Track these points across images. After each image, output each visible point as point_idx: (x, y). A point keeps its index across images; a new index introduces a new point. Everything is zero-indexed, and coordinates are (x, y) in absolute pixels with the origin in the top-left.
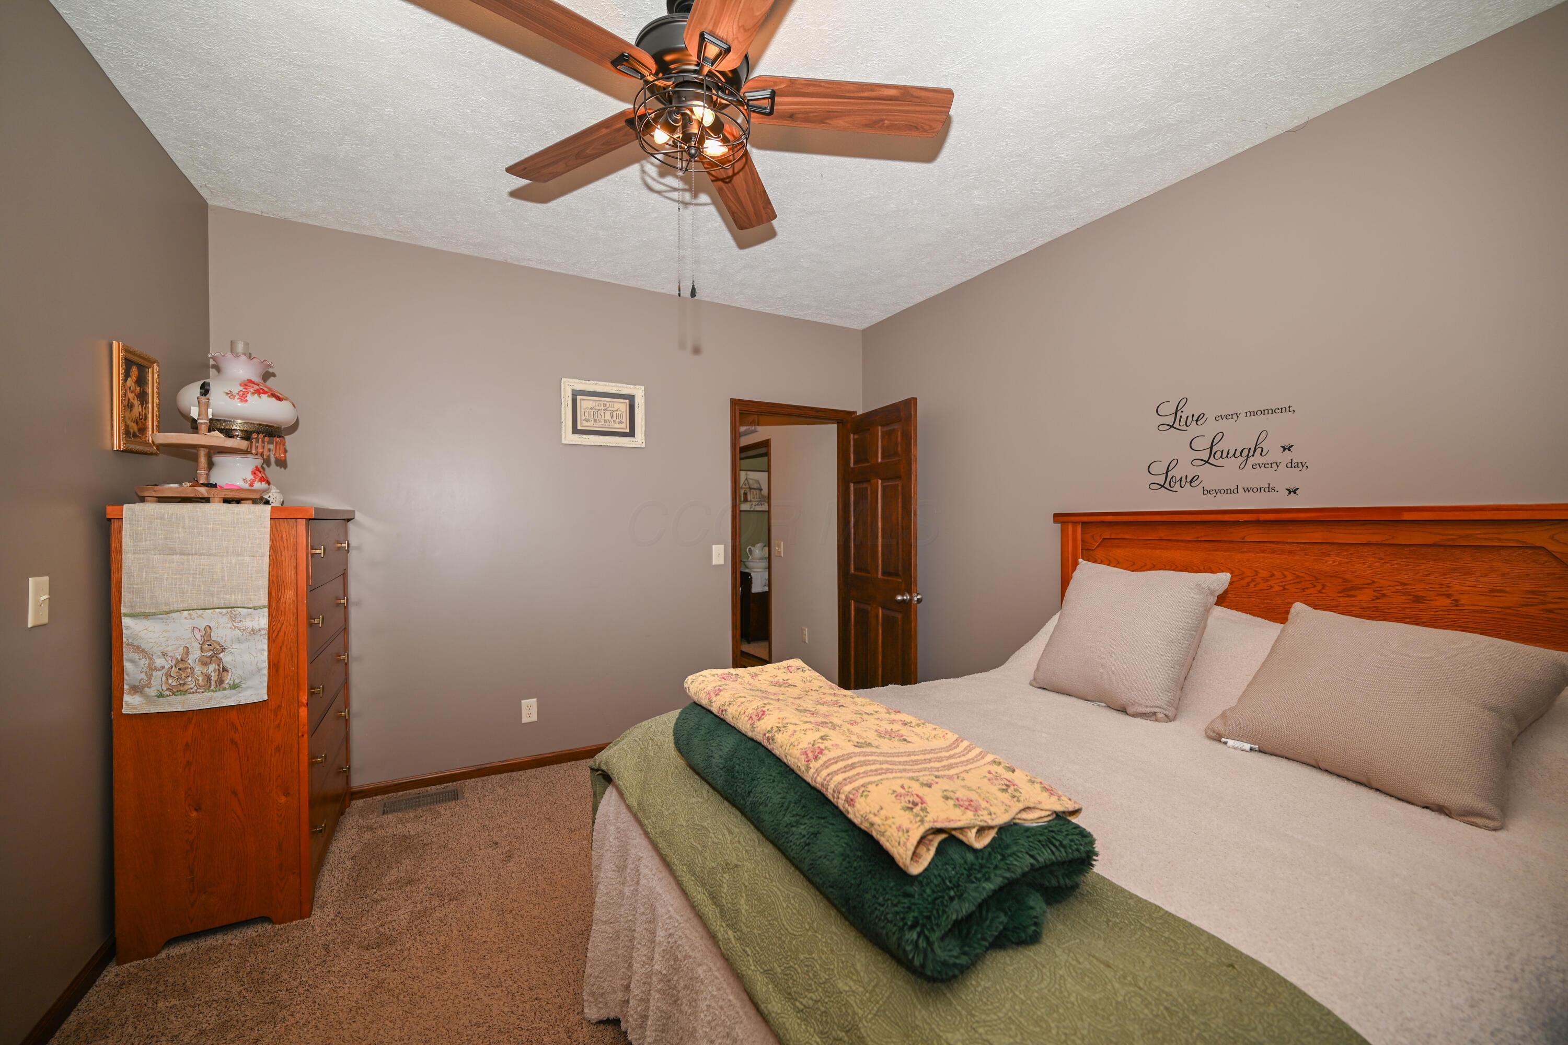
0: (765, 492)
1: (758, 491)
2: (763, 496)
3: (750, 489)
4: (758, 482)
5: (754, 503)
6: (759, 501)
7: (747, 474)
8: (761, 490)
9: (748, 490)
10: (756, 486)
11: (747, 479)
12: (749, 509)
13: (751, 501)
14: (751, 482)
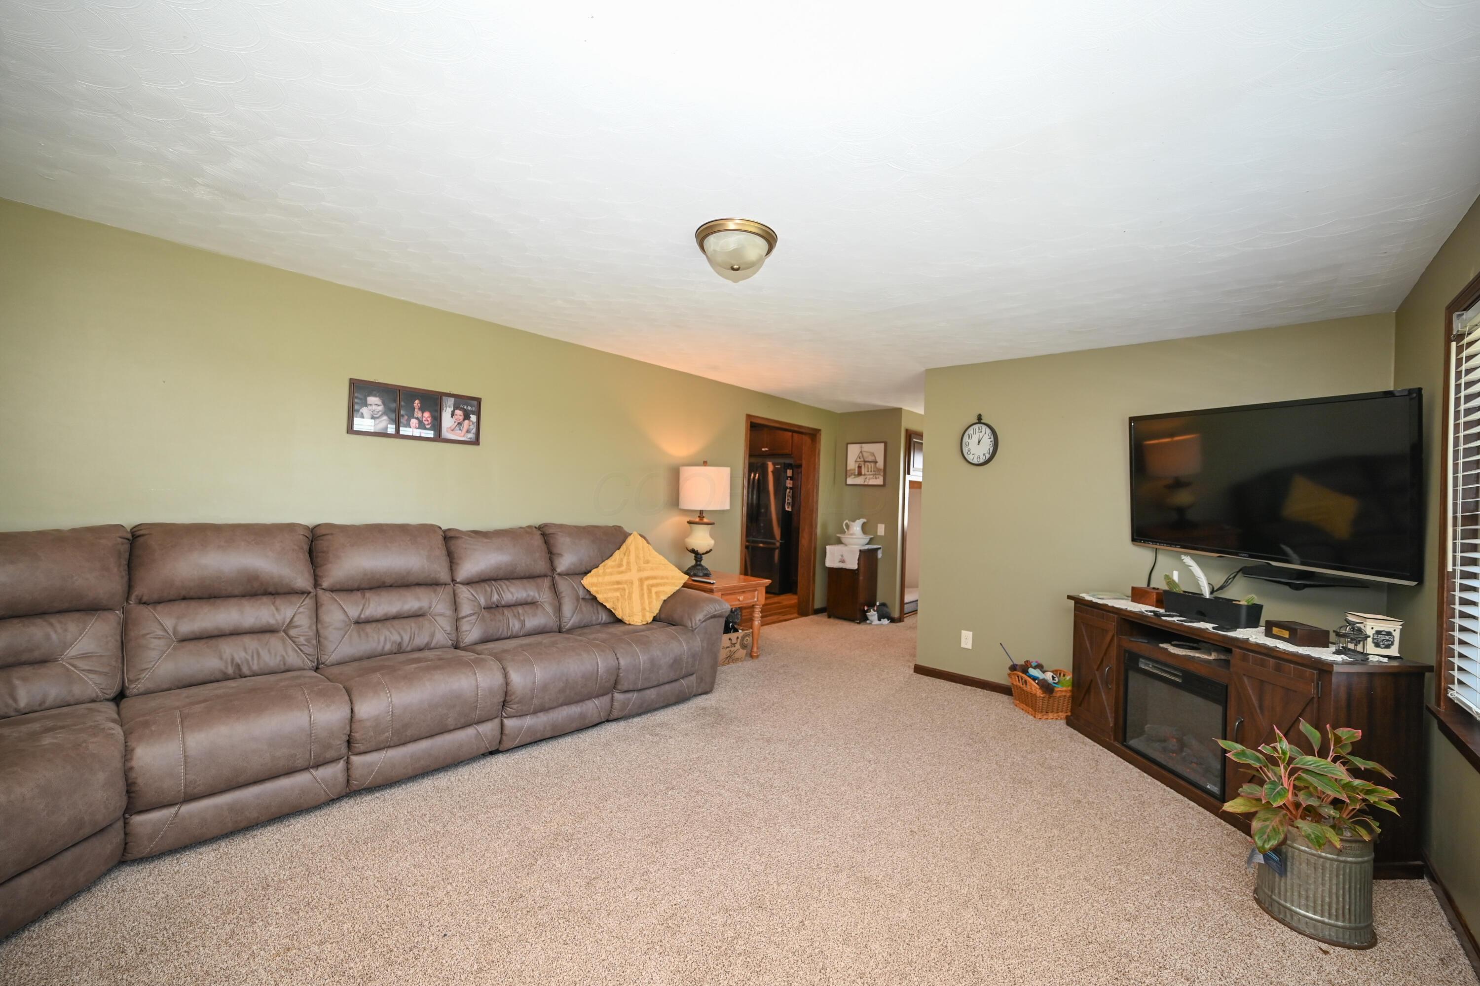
0: (881, 464)
1: (873, 464)
2: (879, 470)
3: (865, 462)
4: (873, 454)
5: (868, 477)
6: (874, 475)
7: (861, 447)
8: (876, 462)
9: (862, 463)
10: (870, 458)
11: (861, 452)
12: (862, 483)
13: (865, 475)
14: (865, 454)
